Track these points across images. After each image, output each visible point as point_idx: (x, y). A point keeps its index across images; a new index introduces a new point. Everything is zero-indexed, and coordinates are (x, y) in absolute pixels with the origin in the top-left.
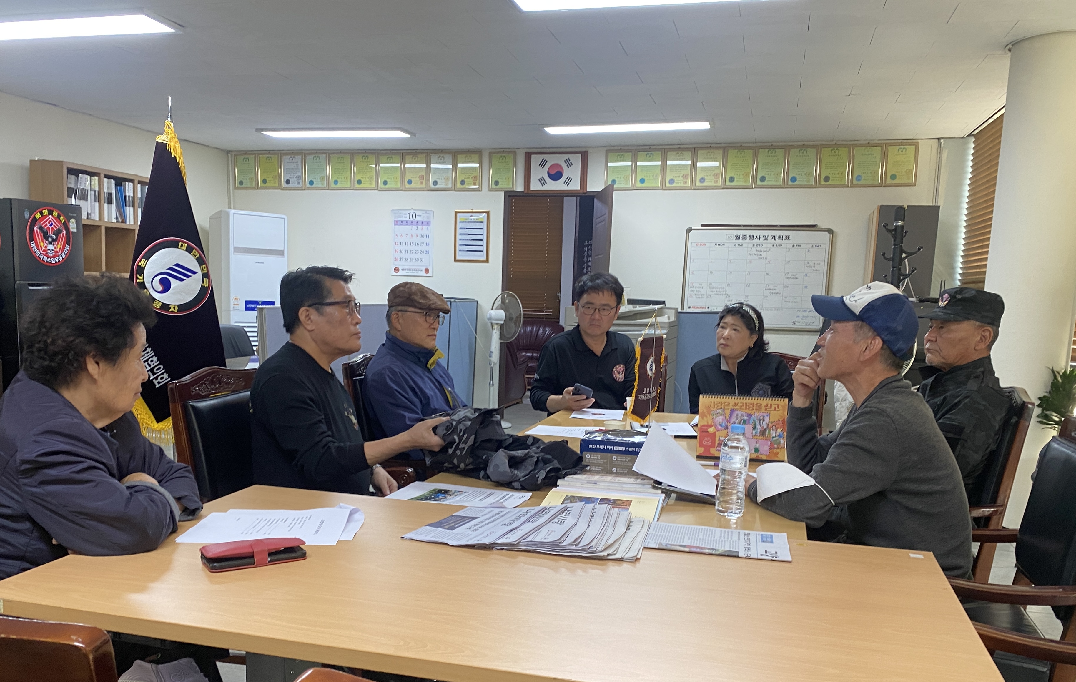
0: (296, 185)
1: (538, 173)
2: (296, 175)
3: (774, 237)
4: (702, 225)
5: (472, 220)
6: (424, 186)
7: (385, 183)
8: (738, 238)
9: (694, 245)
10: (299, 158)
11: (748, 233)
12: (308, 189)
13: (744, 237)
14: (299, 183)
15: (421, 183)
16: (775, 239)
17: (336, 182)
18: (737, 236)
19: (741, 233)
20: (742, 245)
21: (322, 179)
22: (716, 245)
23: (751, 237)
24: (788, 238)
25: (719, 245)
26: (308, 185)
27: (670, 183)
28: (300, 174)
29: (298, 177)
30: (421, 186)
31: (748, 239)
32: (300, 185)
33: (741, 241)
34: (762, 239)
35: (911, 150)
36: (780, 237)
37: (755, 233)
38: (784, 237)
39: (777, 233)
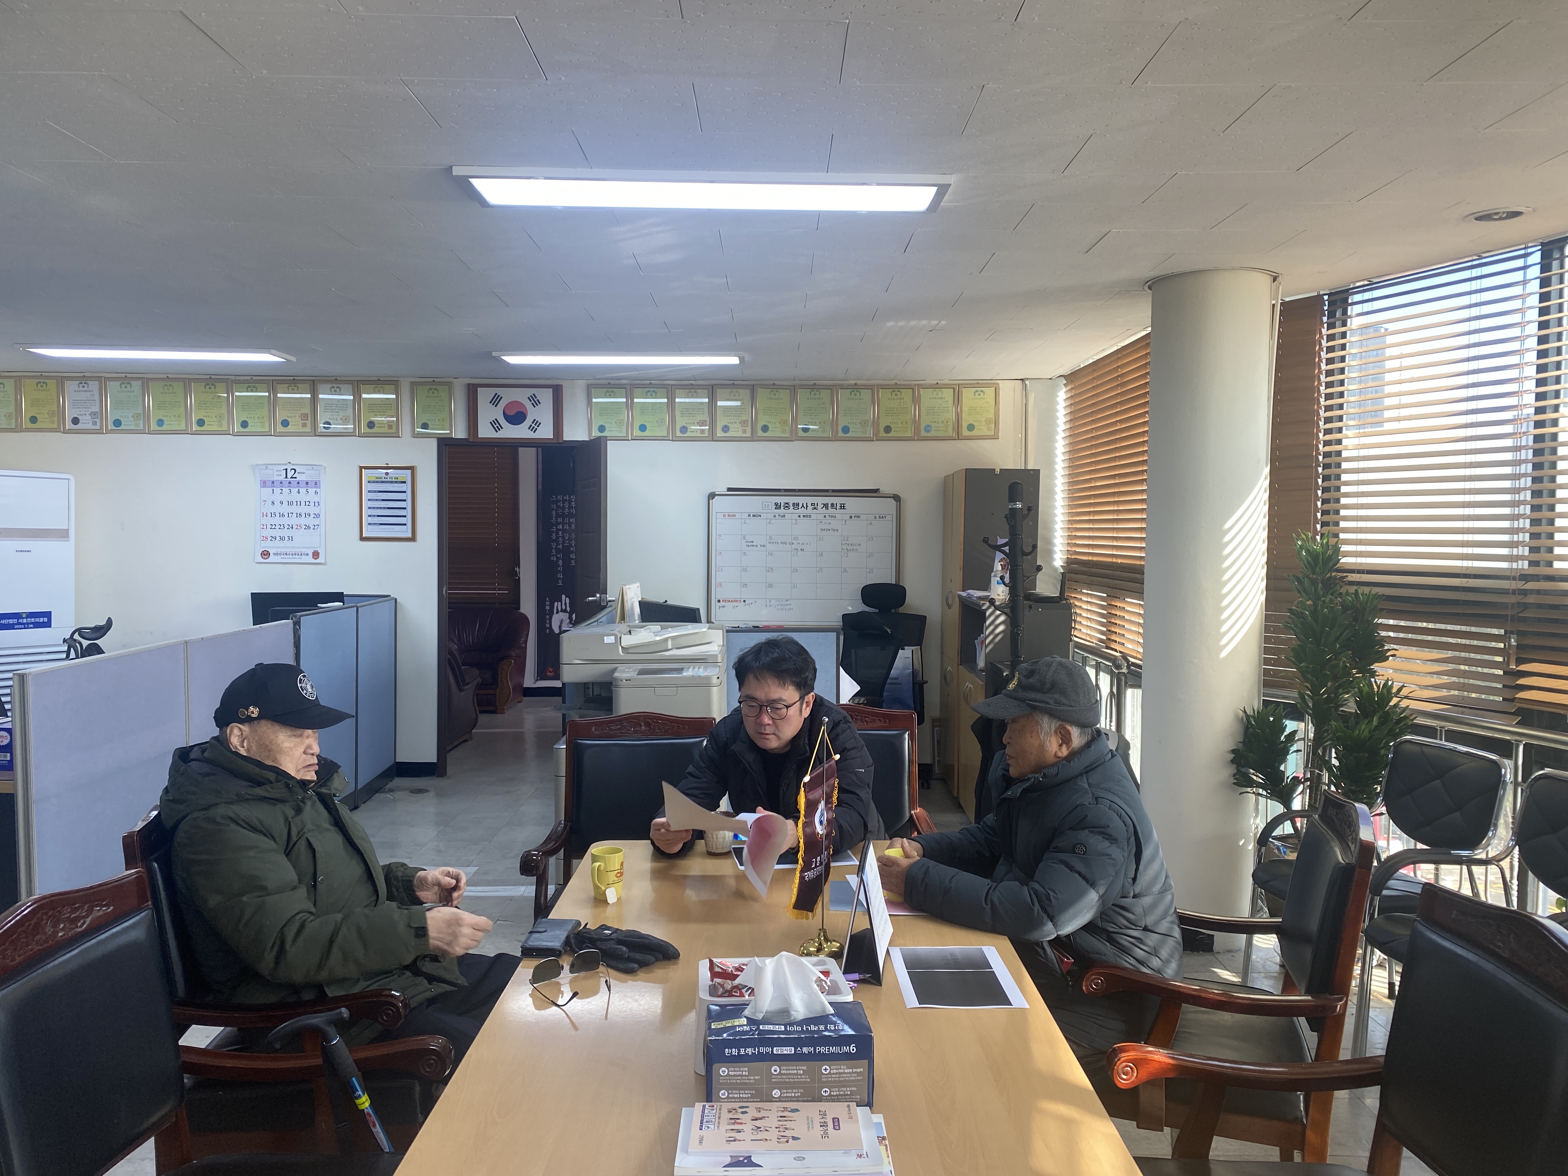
0: (90, 426)
1: (487, 414)
2: (90, 410)
3: (826, 506)
4: (729, 489)
5: (388, 480)
6: (308, 429)
7: (244, 424)
8: (778, 506)
9: (720, 516)
10: (94, 386)
11: (791, 500)
12: (112, 432)
13: (787, 505)
14: (95, 423)
15: (304, 425)
16: (827, 508)
17: (160, 422)
18: (776, 504)
19: (782, 500)
20: (784, 516)
21: (136, 417)
22: (749, 515)
23: (796, 505)
24: (843, 507)
25: (753, 516)
26: (111, 426)
27: (681, 432)
28: (96, 409)
29: (94, 414)
30: (304, 430)
31: (791, 507)
32: (98, 427)
33: (782, 511)
34: (810, 507)
35: (990, 392)
36: (832, 505)
37: (801, 500)
38: (838, 506)
39: (829, 500)
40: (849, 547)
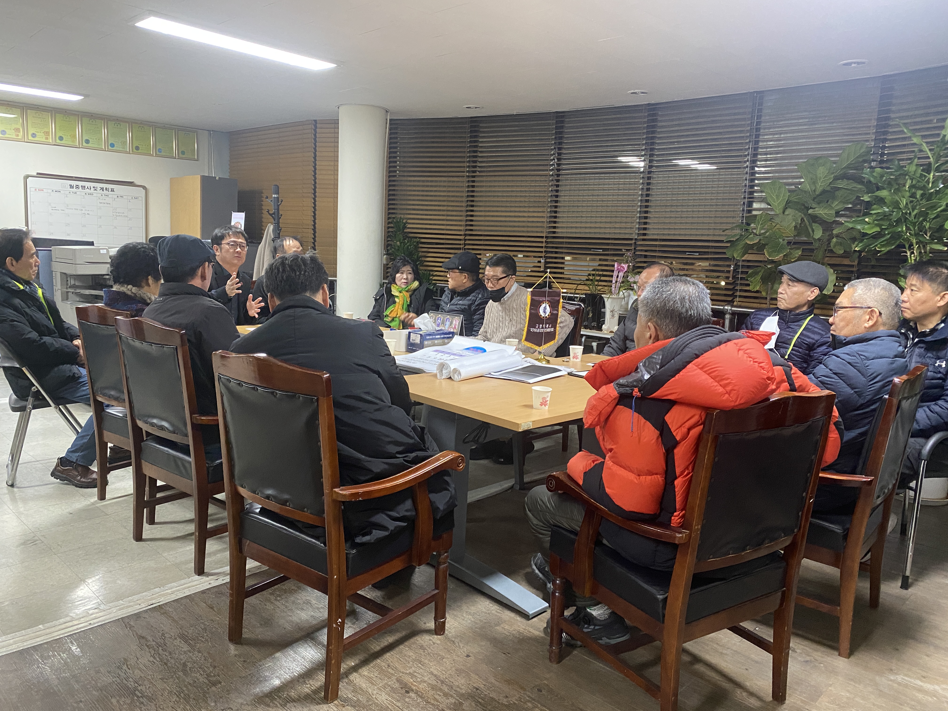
3: (102, 189)
4: (38, 174)
8: (71, 187)
9: (33, 189)
11: (80, 184)
13: (77, 187)
16: (103, 190)
18: (71, 186)
19: (74, 183)
20: (76, 193)
22: (53, 191)
23: (83, 187)
24: (112, 190)
25: (56, 191)
27: (2, 133)
31: (80, 188)
33: (74, 190)
34: (92, 189)
35: (192, 135)
36: (106, 189)
37: (87, 184)
38: (110, 190)
39: (104, 186)
40: (117, 214)
